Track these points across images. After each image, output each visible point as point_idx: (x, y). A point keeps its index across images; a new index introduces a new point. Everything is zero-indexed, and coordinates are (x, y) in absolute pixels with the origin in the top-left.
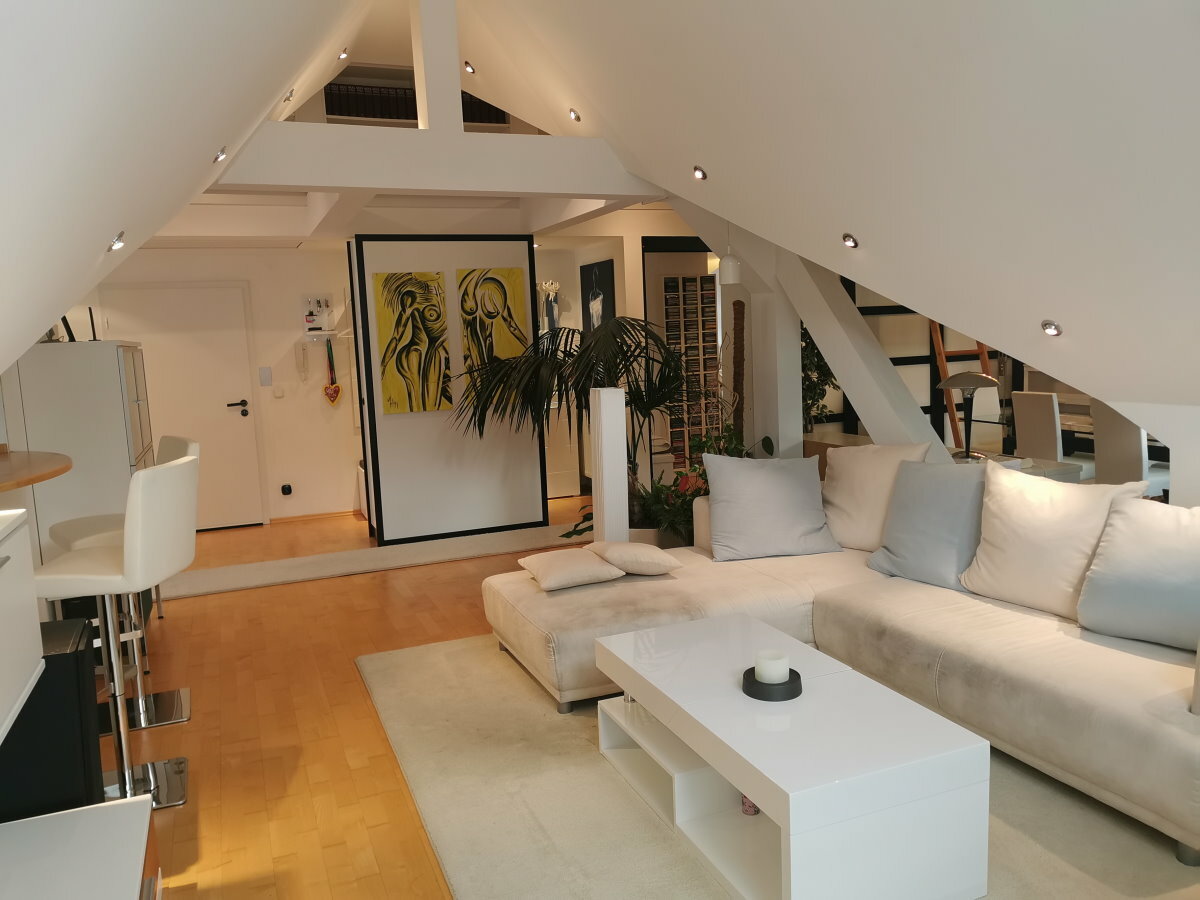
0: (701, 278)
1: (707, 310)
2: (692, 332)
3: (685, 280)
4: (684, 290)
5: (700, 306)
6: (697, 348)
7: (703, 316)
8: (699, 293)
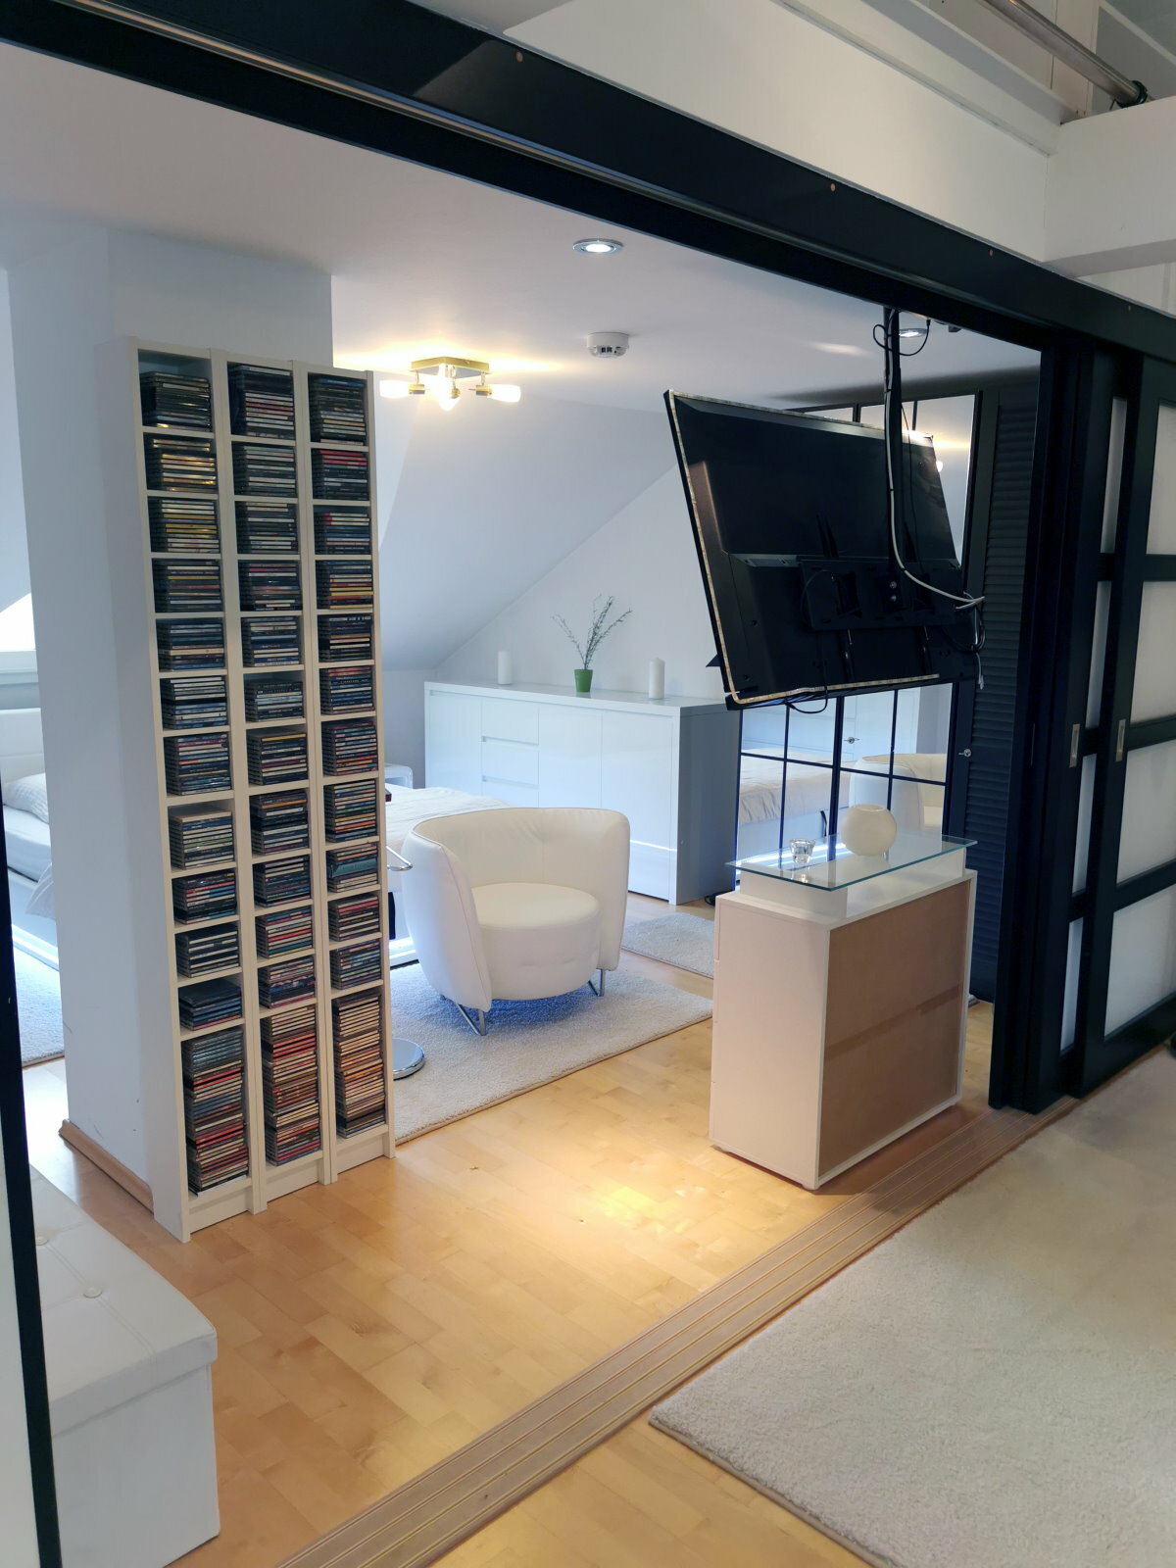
0: (313, 378)
1: (338, 520)
2: (270, 612)
3: (242, 379)
4: (238, 426)
5: (306, 503)
6: (294, 682)
7: (320, 549)
8: (304, 445)
